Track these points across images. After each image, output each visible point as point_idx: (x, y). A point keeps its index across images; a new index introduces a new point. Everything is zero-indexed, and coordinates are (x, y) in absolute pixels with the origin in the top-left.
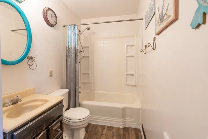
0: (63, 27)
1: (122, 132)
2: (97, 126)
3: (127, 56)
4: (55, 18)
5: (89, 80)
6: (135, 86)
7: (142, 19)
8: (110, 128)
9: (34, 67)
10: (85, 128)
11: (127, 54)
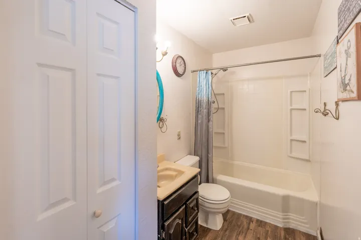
0: (191, 74)
1: (283, 233)
2: (240, 215)
3: (291, 110)
4: (183, 65)
5: (224, 143)
6: (308, 161)
7: (319, 56)
8: (260, 223)
9: (164, 129)
10: (222, 214)
11: (291, 105)
